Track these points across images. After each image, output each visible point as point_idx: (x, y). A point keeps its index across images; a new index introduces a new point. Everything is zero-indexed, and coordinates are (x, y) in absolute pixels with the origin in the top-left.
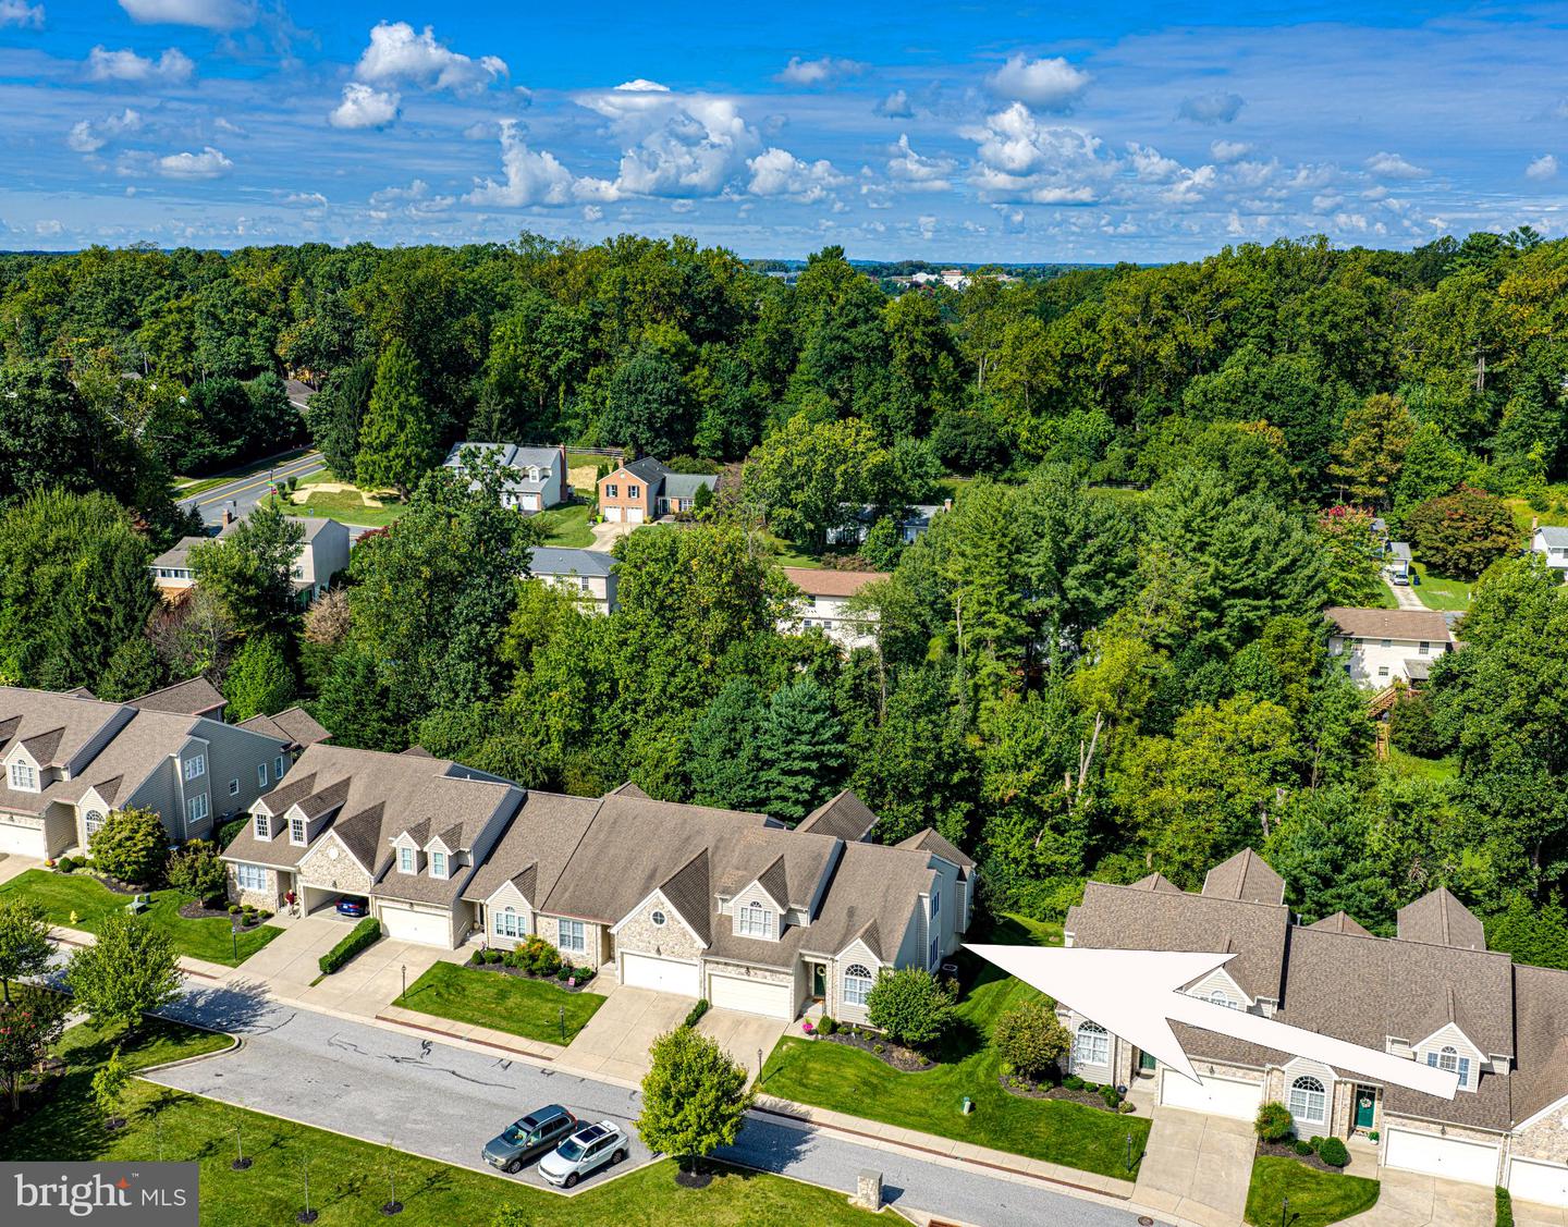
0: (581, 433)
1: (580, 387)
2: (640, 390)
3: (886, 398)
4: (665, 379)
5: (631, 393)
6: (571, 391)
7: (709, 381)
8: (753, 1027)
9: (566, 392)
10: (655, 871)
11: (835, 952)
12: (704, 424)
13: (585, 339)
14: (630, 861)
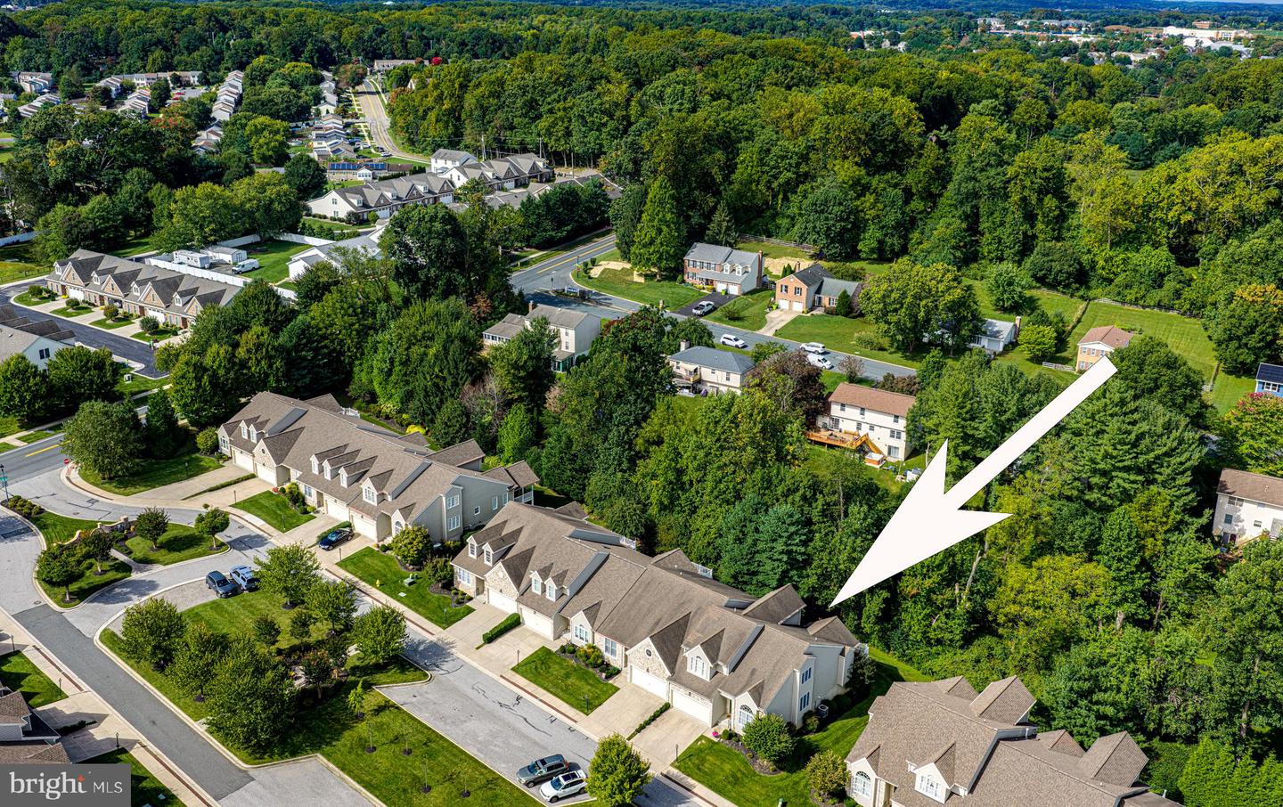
0: (788, 230)
1: (792, 197)
2: (822, 212)
3: (1002, 224)
4: (840, 204)
5: (816, 212)
6: (786, 199)
7: (873, 206)
8: (689, 725)
9: (783, 199)
10: (660, 620)
11: (736, 695)
12: (867, 235)
13: (798, 165)
14: (649, 611)
